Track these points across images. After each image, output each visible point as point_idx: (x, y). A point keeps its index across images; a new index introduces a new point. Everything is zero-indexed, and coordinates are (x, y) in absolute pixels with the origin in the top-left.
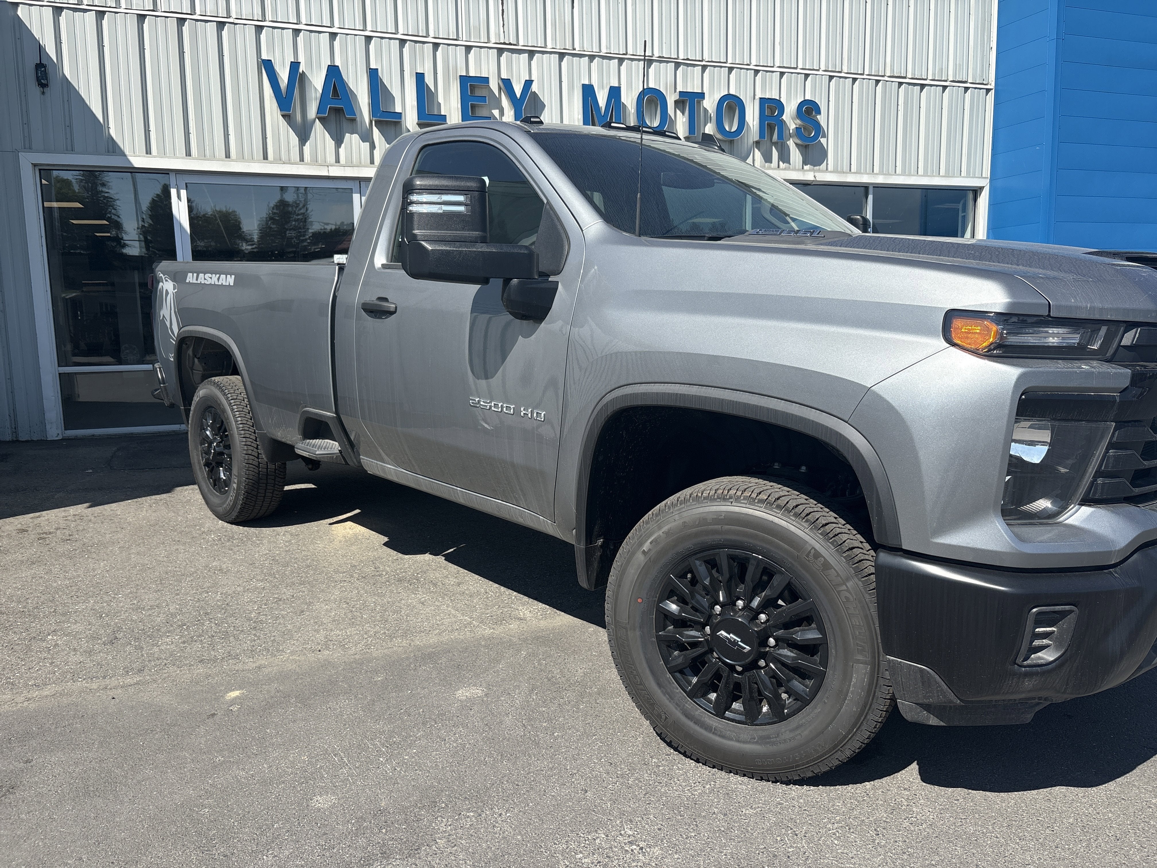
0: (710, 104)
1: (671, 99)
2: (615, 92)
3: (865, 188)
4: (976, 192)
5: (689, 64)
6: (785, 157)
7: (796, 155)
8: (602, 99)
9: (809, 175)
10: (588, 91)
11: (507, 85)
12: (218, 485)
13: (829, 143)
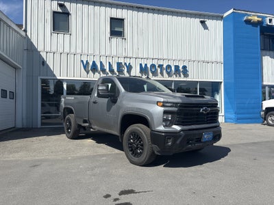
0: (165, 66)
1: (157, 66)
2: (146, 65)
3: (197, 82)
4: (221, 82)
5: (161, 59)
6: (180, 76)
7: (182, 76)
8: (143, 66)
9: (185, 79)
10: (141, 65)
11: (125, 64)
12: (69, 132)
13: (189, 73)
